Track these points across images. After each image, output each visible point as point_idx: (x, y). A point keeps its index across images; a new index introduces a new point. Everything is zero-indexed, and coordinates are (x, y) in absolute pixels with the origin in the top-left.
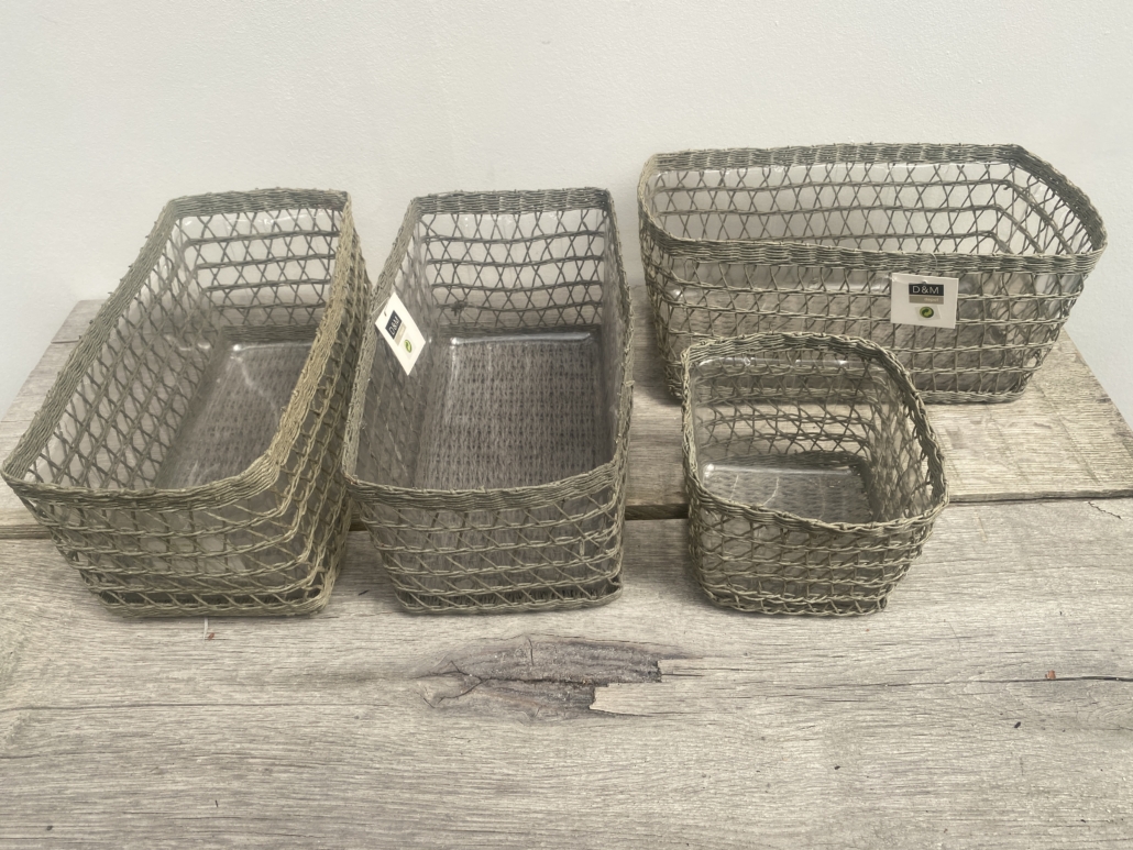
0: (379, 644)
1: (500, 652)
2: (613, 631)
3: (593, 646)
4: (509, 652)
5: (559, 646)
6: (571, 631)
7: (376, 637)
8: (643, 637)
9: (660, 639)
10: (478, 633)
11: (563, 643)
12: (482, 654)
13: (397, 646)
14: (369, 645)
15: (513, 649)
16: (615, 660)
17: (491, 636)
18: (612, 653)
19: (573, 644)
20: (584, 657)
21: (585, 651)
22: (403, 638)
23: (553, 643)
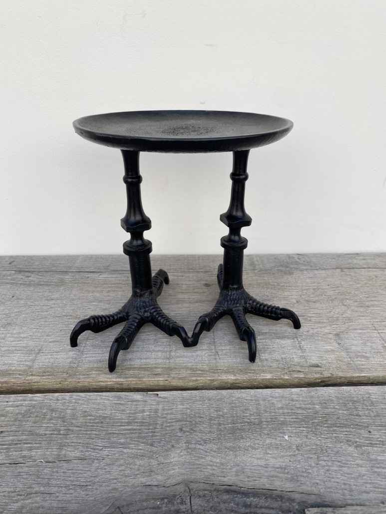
0: (55, 489)
1: (163, 499)
2: (262, 480)
3: (246, 494)
4: (171, 499)
5: (215, 493)
6: (226, 479)
7: (54, 482)
8: (288, 486)
9: (304, 488)
10: (144, 480)
11: (218, 491)
12: (146, 500)
13: (71, 491)
14: (47, 490)
15: (174, 496)
16: (266, 508)
17: (155, 483)
18: (262, 502)
19: (228, 492)
20: (238, 505)
21: (239, 499)
22: (77, 483)
23: (210, 491)
